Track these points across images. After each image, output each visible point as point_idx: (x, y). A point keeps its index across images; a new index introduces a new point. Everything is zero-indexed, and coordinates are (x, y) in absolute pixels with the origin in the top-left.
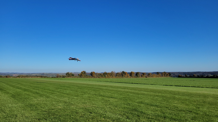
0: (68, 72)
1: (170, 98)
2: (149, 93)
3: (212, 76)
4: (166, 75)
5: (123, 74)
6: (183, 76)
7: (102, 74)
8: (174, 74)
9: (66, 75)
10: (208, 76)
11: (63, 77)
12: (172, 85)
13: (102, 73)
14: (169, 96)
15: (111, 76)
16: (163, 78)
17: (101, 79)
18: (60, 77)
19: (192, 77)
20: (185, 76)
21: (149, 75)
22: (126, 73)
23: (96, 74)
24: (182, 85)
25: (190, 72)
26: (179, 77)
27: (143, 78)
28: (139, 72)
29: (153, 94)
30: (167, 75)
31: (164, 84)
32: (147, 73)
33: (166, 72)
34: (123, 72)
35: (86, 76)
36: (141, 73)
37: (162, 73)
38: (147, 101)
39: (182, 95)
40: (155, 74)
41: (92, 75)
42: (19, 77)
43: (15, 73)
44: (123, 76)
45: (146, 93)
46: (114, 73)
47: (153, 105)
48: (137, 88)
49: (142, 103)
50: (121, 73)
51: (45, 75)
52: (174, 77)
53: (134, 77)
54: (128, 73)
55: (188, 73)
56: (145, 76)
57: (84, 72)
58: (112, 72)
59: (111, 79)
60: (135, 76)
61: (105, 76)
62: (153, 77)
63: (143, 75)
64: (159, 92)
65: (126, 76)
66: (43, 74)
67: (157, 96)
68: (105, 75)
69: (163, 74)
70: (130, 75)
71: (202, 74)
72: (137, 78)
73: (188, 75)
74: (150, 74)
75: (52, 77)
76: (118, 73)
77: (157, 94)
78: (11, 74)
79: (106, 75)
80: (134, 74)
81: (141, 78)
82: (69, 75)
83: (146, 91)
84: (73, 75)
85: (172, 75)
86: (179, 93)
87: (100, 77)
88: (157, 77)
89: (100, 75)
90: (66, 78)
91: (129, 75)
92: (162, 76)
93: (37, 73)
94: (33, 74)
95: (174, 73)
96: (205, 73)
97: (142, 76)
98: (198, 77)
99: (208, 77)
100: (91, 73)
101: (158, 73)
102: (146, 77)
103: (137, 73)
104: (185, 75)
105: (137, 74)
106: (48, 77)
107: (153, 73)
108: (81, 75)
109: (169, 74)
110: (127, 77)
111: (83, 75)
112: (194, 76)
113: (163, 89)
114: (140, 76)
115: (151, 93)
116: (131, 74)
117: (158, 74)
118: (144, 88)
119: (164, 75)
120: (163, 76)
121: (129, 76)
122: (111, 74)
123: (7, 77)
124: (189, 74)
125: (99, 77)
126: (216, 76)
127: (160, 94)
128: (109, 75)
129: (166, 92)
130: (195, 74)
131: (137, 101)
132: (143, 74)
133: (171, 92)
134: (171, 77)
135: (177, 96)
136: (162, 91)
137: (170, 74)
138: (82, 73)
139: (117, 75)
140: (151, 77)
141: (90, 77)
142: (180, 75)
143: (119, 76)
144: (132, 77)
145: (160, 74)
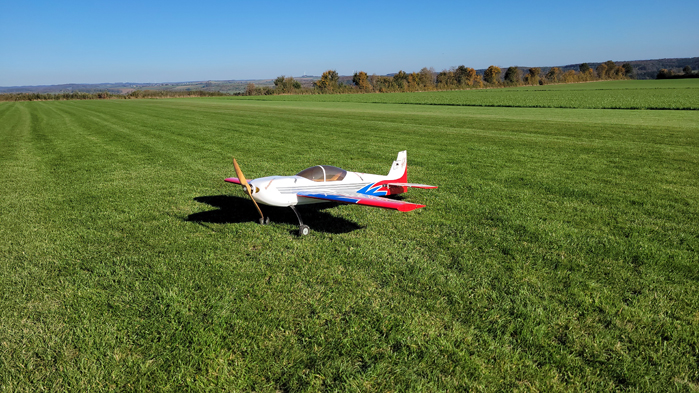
0: (280, 76)
1: (643, 158)
2: (551, 139)
4: (613, 71)
5: (463, 78)
6: (675, 71)
7: (392, 79)
8: (643, 68)
11: (268, 92)
12: (639, 106)
13: (391, 75)
14: (632, 147)
15: (421, 85)
16: (603, 82)
17: (389, 94)
18: (259, 91)
20: (682, 73)
21: (551, 74)
22: (472, 70)
23: (371, 78)
24: (673, 106)
26: (661, 76)
27: (528, 86)
28: (516, 68)
29: (571, 141)
30: (617, 72)
31: (606, 103)
32: (544, 69)
33: (614, 61)
34: (462, 70)
35: (340, 86)
36: (523, 69)
37: (598, 67)
38: (544, 175)
39: (688, 144)
40: (574, 72)
41: (357, 84)
42: (134, 95)
43: (124, 85)
44: (459, 81)
45: (540, 139)
46: (432, 74)
47: (572, 194)
48: (507, 121)
49: (522, 182)
50: (455, 72)
51: (213, 90)
52: (642, 77)
53: (500, 85)
54: (478, 72)
56: (538, 78)
57: (332, 75)
58: (425, 69)
59: (420, 94)
60: (501, 81)
61: (400, 86)
62: (565, 80)
63: (529, 76)
64: (594, 132)
65: (471, 83)
66: (208, 84)
67: (586, 150)
68: (400, 80)
69: (603, 68)
70: (485, 80)
72: (512, 88)
73: (694, 69)
74: (557, 72)
75: (236, 94)
76: (445, 74)
77: (586, 143)
78: (116, 89)
79: (405, 83)
80: (498, 73)
81: (522, 87)
82: (285, 85)
83: (542, 133)
84: (297, 86)
85: (635, 71)
86: (672, 137)
87: (384, 89)
88: (579, 79)
89: (385, 81)
90: (275, 95)
91: (480, 78)
92: (599, 76)
93: (191, 83)
94: (178, 84)
95: (642, 65)
97: (526, 79)
100: (356, 75)
101: (583, 67)
102: (541, 83)
103: (510, 69)
104: (684, 70)
105: (509, 74)
106: (222, 95)
107: (567, 67)
108: (323, 83)
109: (624, 70)
110: (476, 84)
111: (328, 83)
113: (607, 122)
114: (521, 81)
115: (562, 140)
116: (488, 75)
117: (584, 71)
118: (532, 122)
119: (607, 73)
120: (603, 75)
121: (482, 82)
122: (421, 79)
123: (100, 96)
125: (380, 91)
127: (597, 143)
128: (412, 83)
129: (618, 132)
131: (505, 174)
132: (532, 72)
133: (639, 134)
134: (632, 77)
135: (667, 149)
136: (605, 128)
137: (627, 69)
138: (325, 77)
139: (442, 79)
140: (559, 80)
141: (350, 90)
142: (666, 70)
143: (447, 83)
144: (492, 84)
145: (592, 71)
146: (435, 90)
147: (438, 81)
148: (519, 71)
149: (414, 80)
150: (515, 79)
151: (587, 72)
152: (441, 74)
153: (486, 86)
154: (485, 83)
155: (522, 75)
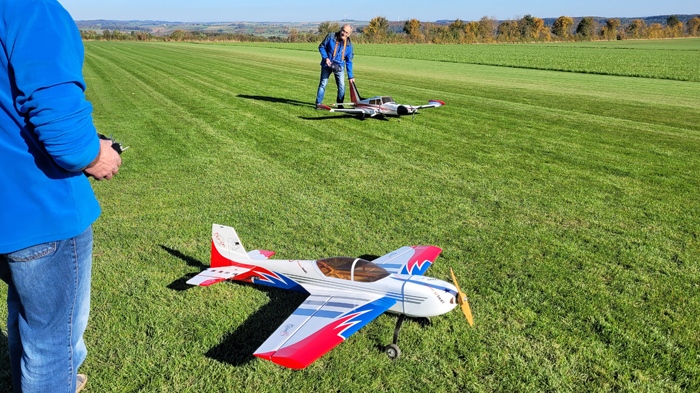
0: (325, 21)
5: (528, 28)
7: (447, 28)
9: (320, 31)
11: (311, 39)
13: (446, 22)
15: (479, 36)
16: (693, 40)
17: (442, 45)
18: (301, 38)
21: (632, 27)
22: (539, 21)
23: (423, 26)
27: (604, 42)
28: (591, 18)
32: (623, 20)
34: (528, 20)
35: (389, 35)
36: (601, 21)
37: (689, 20)
40: (659, 25)
41: (408, 32)
42: (174, 36)
43: (154, 24)
44: (523, 33)
46: (493, 22)
50: (519, 22)
51: (245, 32)
53: (570, 38)
54: (547, 21)
56: (615, 32)
57: (381, 23)
58: (485, 18)
60: (573, 34)
61: (456, 36)
62: (647, 35)
63: (606, 30)
65: (537, 34)
66: (241, 26)
68: (455, 30)
69: (695, 22)
70: (553, 32)
72: (584, 43)
74: (639, 25)
75: (272, 39)
76: (507, 24)
78: (146, 27)
79: (461, 34)
80: (570, 24)
81: (596, 43)
87: (437, 40)
88: (665, 35)
89: (439, 30)
91: (548, 31)
92: (689, 31)
93: (223, 24)
94: (209, 24)
97: (602, 33)
100: (407, 22)
101: (671, 20)
102: (619, 38)
103: (584, 19)
105: (582, 27)
107: (648, 18)
108: (371, 31)
110: (542, 37)
111: (377, 31)
114: (596, 35)
116: (557, 26)
117: (672, 25)
119: (699, 28)
120: (695, 31)
121: (550, 34)
122: (481, 29)
125: (433, 42)
128: (470, 33)
132: (609, 24)
138: (373, 24)
139: (503, 29)
140: (641, 36)
141: (400, 40)
143: (509, 34)
144: (562, 37)
145: (681, 24)
146: (495, 42)
147: (500, 32)
148: (595, 23)
149: (471, 30)
150: (588, 32)
151: (676, 27)
153: (553, 39)
154: (554, 36)
155: (597, 28)
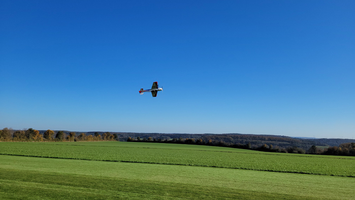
3: (171, 139)
4: (109, 137)
5: (31, 134)
6: (134, 139)
8: (122, 136)
10: (166, 140)
15: (2, 137)
16: (105, 142)
19: (146, 142)
20: (136, 140)
21: (80, 136)
22: (37, 131)
25: (144, 134)
26: (129, 140)
27: (69, 142)
28: (63, 131)
30: (111, 137)
32: (77, 133)
34: (31, 131)
36: (66, 132)
37: (103, 134)
40: (92, 136)
44: (28, 137)
46: (11, 131)
50: (26, 131)
52: (121, 140)
53: (53, 140)
54: (41, 132)
55: (142, 135)
56: (74, 137)
58: (7, 128)
60: (54, 138)
62: (87, 140)
63: (69, 137)
65: (36, 138)
69: (105, 135)
70: (44, 137)
71: (159, 136)
72: (57, 143)
73: (141, 138)
74: (83, 135)
76: (19, 132)
80: (53, 134)
81: (64, 143)
85: (119, 137)
88: (94, 140)
91: (42, 136)
92: (103, 138)
95: (121, 134)
96: (164, 135)
98: (155, 141)
99: (166, 142)
101: (96, 134)
102: (75, 141)
103: (59, 132)
104: (138, 138)
105: (58, 135)
107: (88, 132)
110: (38, 139)
112: (149, 139)
114: (65, 139)
116: (46, 134)
117: (96, 136)
119: (107, 138)
120: (105, 138)
121: (42, 138)
122: (3, 134)
124: (143, 137)
126: (177, 141)
130: (151, 136)
132: (71, 134)
134: (117, 140)
137: (115, 136)
139: (17, 135)
140: (85, 140)
142: (130, 138)
143: (20, 137)
144: (48, 139)
145: (100, 136)
146: (11, 141)
147: (14, 136)
148: (64, 133)
150: (61, 138)
151: (98, 137)
152: (17, 132)
153: (44, 140)
154: (44, 139)
155: (65, 136)
